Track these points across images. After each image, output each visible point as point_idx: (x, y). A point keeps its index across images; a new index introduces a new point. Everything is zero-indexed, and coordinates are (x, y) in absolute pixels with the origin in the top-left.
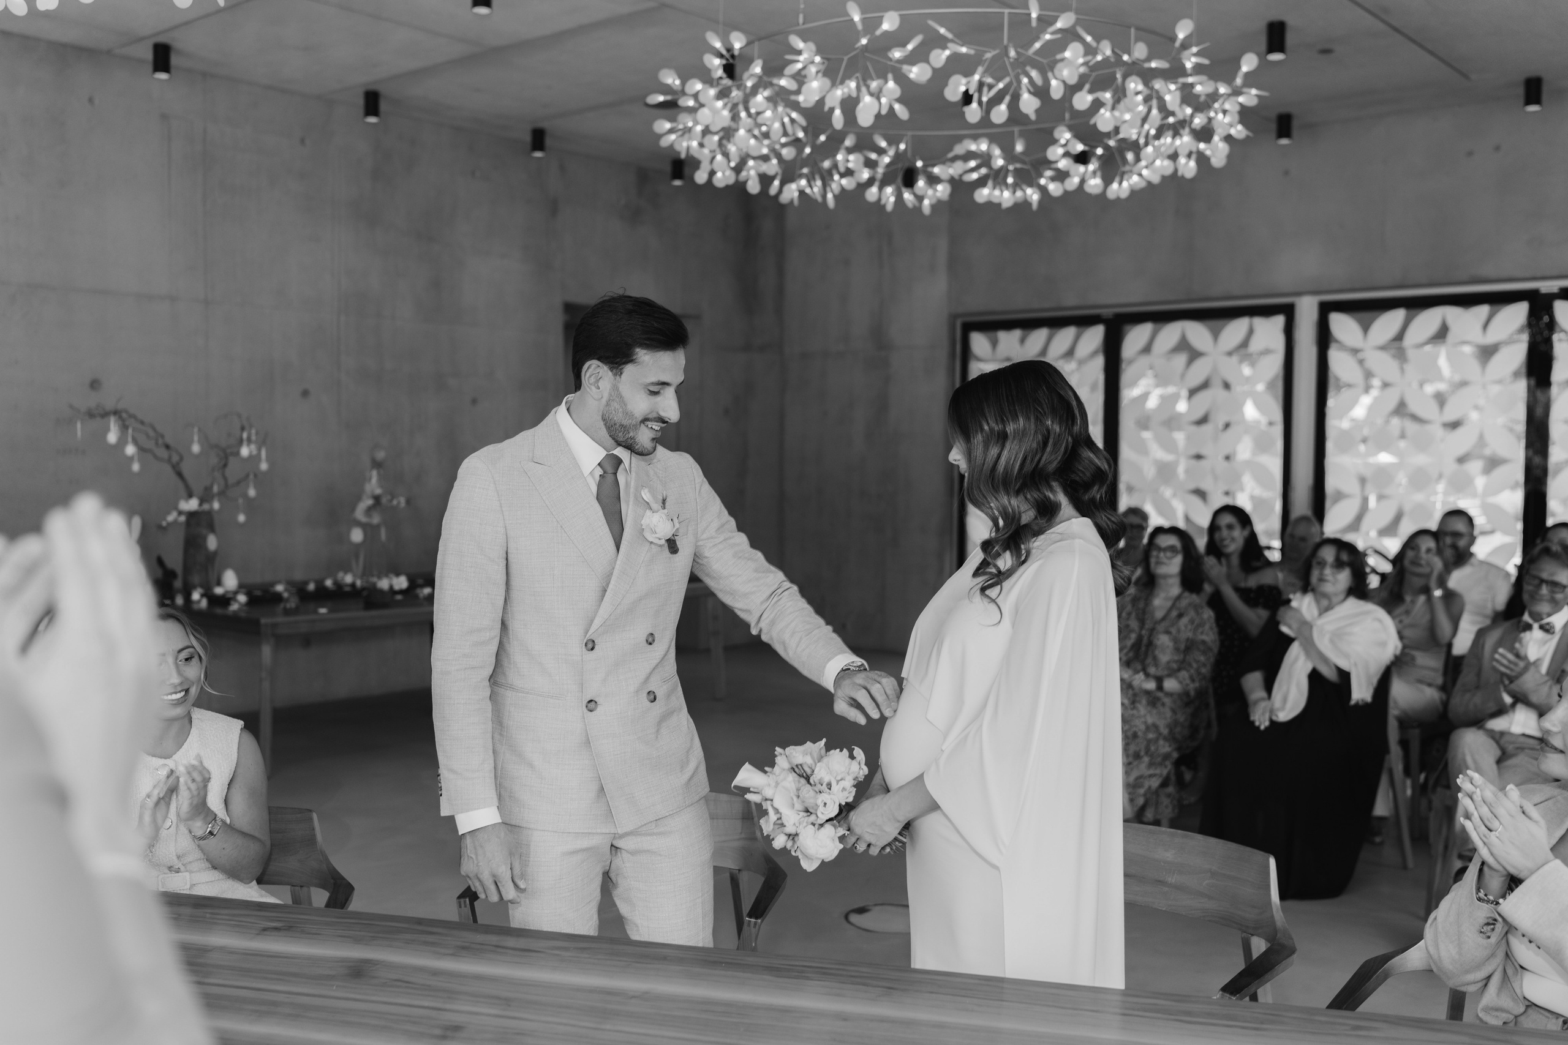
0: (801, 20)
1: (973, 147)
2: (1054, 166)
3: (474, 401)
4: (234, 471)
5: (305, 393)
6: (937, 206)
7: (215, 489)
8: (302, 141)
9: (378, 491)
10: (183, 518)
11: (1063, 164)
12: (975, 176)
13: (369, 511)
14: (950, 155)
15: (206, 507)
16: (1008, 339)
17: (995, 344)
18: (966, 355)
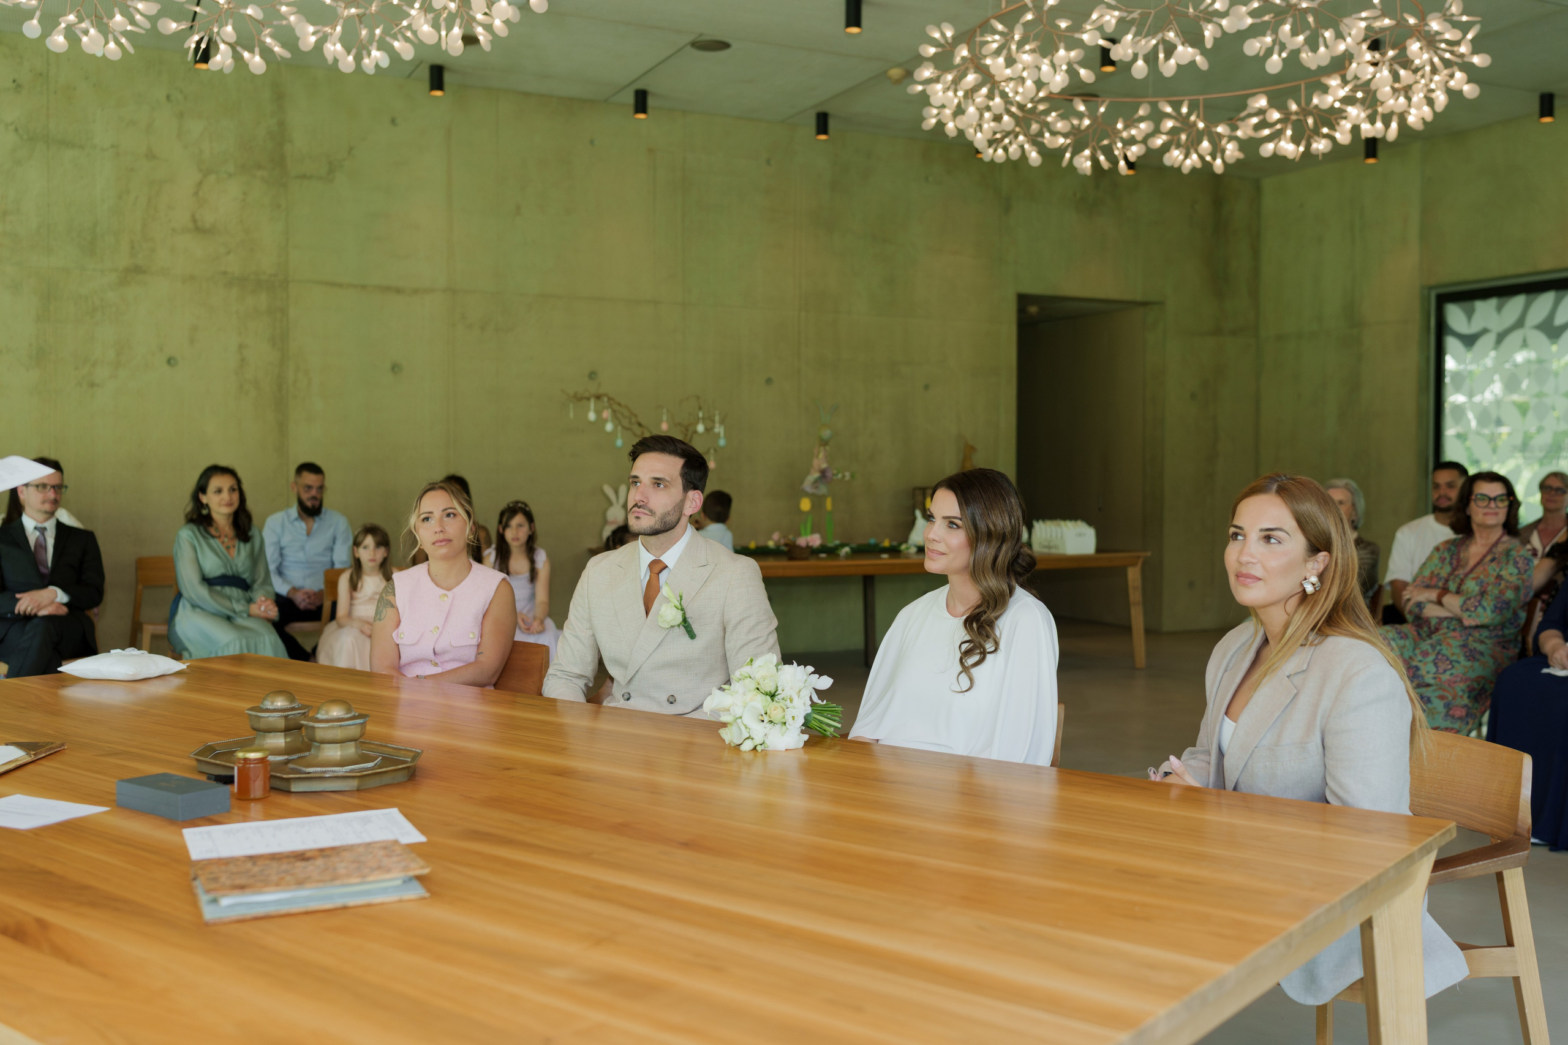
3: (926, 387)
5: (769, 381)
9: (824, 466)
13: (816, 482)
16: (1485, 309)
17: (1470, 314)
18: (1441, 329)
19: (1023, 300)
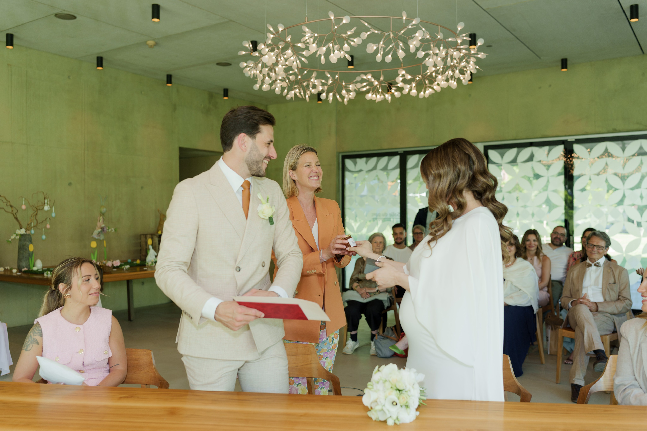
0: (306, 20)
1: (365, 77)
2: (396, 85)
3: (142, 188)
4: (40, 217)
5: (70, 184)
6: (350, 101)
7: (32, 225)
8: (69, 77)
9: (103, 225)
10: (18, 237)
11: (400, 85)
12: (364, 89)
13: (99, 233)
14: (355, 81)
15: (28, 232)
16: (361, 162)
17: (355, 164)
18: (344, 168)
19: (182, 150)
